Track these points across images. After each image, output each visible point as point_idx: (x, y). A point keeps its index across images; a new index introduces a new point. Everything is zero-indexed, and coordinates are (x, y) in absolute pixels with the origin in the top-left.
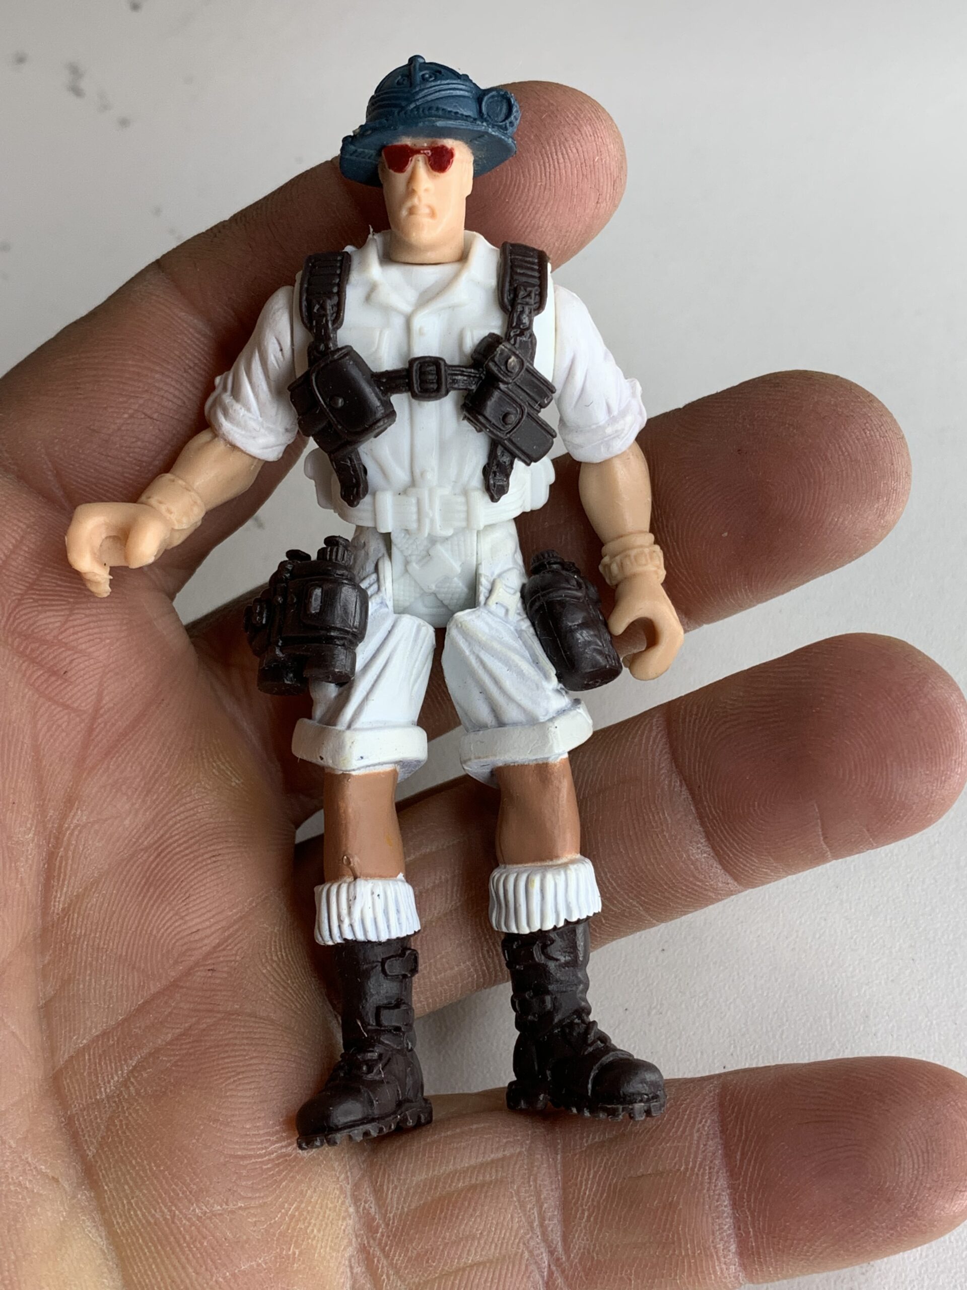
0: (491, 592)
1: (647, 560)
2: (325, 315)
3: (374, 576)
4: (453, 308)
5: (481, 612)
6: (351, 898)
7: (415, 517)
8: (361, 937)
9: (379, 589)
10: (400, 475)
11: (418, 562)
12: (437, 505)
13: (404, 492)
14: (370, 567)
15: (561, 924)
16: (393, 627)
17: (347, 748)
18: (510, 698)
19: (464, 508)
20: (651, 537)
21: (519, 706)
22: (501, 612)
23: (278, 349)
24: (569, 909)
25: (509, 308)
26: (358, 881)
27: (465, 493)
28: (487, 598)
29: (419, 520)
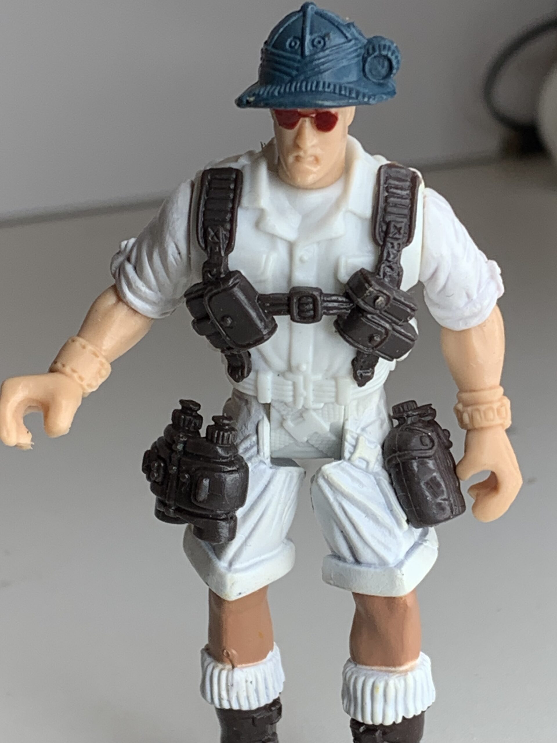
0: (355, 447)
1: (494, 416)
2: (218, 244)
3: (254, 438)
4: (331, 241)
5: (343, 463)
6: (229, 684)
7: (291, 393)
8: (235, 707)
9: (258, 452)
10: (280, 364)
11: (292, 420)
12: (311, 387)
13: (281, 374)
14: (251, 427)
15: (399, 720)
16: (269, 482)
17: (228, 587)
18: (366, 543)
19: (334, 389)
20: (501, 390)
21: (373, 550)
22: (363, 465)
23: (176, 252)
24: (406, 709)
25: (381, 243)
26: (235, 669)
27: (335, 378)
28: (352, 454)
29: (294, 396)
